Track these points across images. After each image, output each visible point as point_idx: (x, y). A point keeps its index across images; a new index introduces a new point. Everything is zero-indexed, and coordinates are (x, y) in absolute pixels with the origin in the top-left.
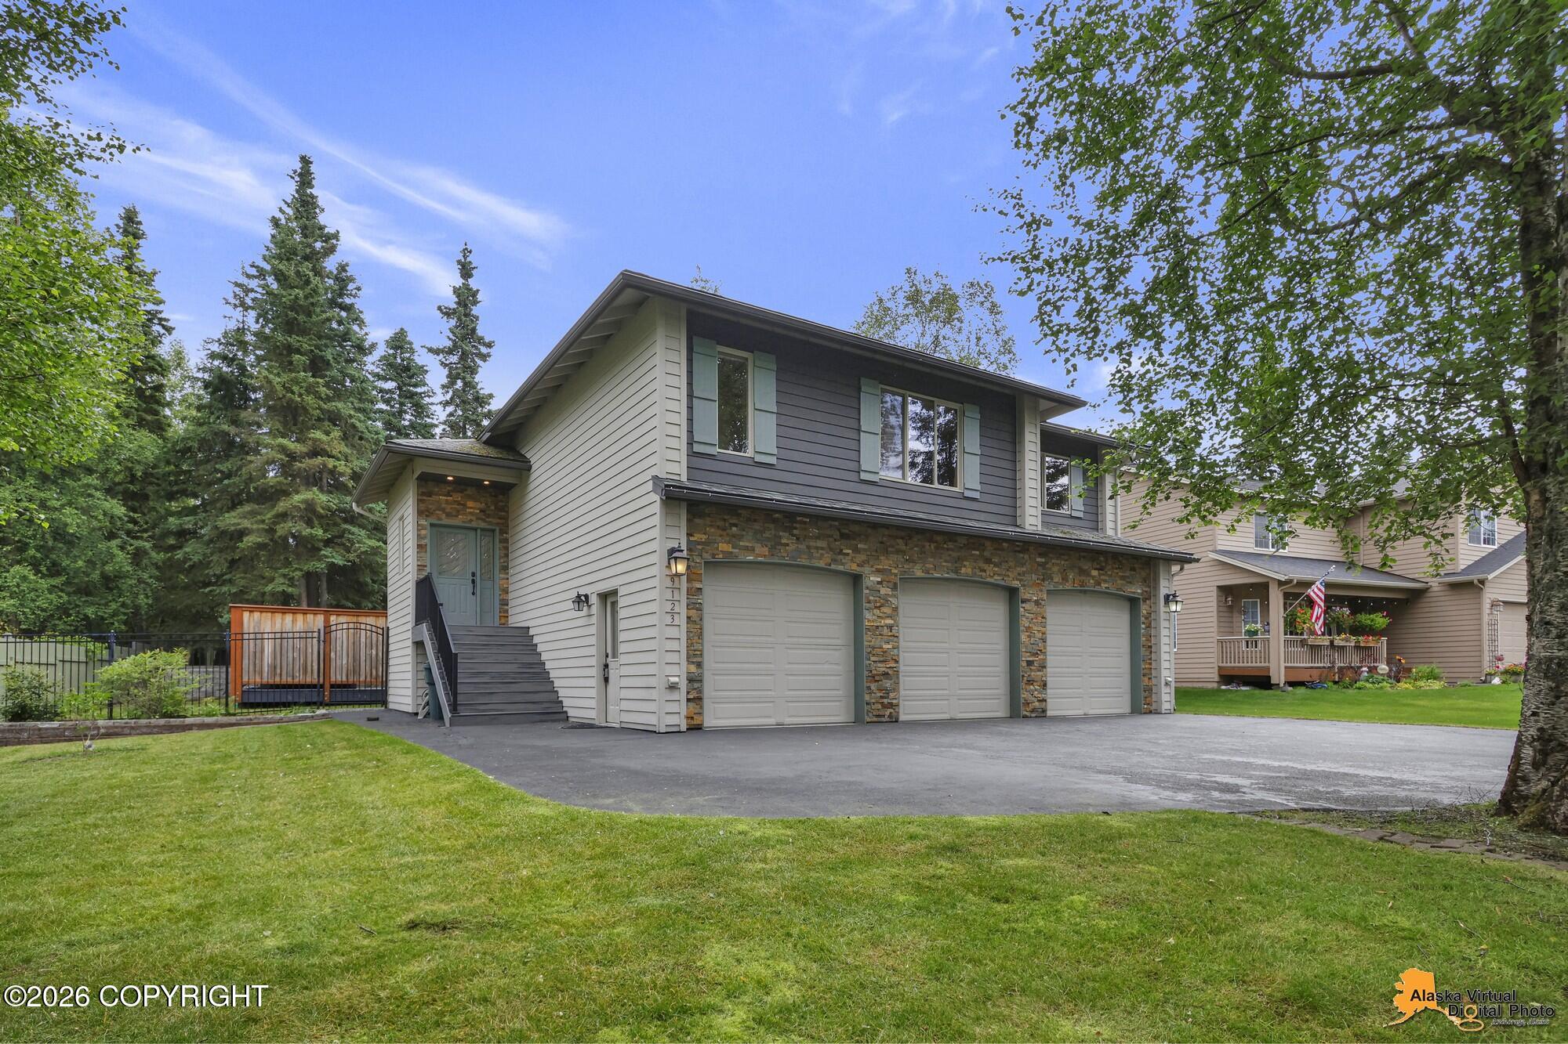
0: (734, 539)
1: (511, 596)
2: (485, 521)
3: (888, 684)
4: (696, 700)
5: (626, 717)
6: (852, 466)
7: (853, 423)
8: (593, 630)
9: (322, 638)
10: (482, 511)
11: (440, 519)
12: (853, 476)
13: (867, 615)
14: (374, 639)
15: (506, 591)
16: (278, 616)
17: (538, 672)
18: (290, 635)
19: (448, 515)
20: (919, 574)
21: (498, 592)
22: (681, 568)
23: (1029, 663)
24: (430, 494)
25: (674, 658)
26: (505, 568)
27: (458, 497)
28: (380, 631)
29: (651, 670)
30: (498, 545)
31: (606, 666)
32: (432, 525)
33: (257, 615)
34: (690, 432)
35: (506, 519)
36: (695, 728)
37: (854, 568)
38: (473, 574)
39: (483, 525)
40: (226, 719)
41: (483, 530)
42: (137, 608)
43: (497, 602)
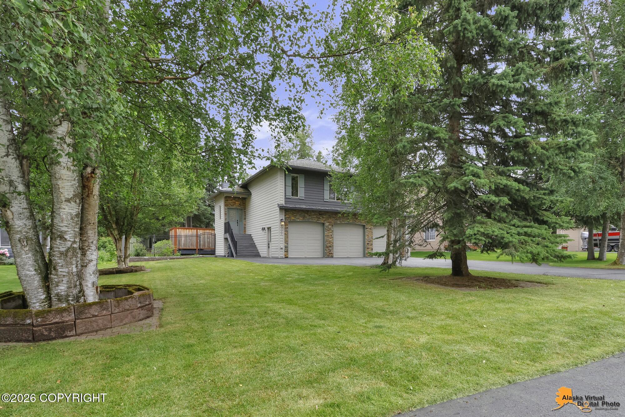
0: (295, 216)
3: (331, 248)
4: (287, 251)
5: (273, 255)
6: (322, 198)
7: (322, 188)
8: (266, 236)
9: (196, 236)
10: (239, 204)
11: (230, 207)
12: (322, 200)
13: (326, 232)
15: (245, 225)
16: (185, 230)
17: (253, 245)
18: (189, 235)
19: (232, 206)
20: (339, 222)
21: (243, 225)
22: (283, 223)
23: (368, 244)
24: (227, 201)
25: (282, 242)
26: (245, 219)
27: (234, 201)
28: (213, 234)
29: (277, 245)
30: (243, 213)
31: (269, 244)
32: (228, 208)
33: (180, 230)
34: (285, 193)
35: (245, 206)
36: (286, 257)
37: (322, 222)
38: (238, 221)
39: (240, 208)
43: (243, 228)
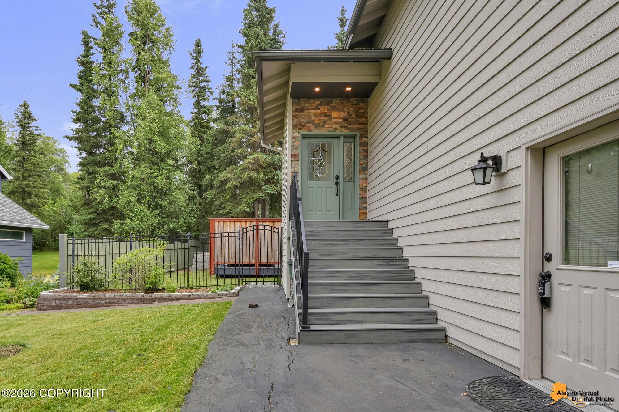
1: (369, 194)
2: (347, 128)
9: (241, 236)
10: (345, 119)
11: (310, 130)
14: (273, 237)
15: (364, 190)
16: (232, 223)
18: (227, 235)
19: (317, 126)
21: (358, 191)
24: (302, 110)
26: (364, 170)
27: (325, 109)
28: (277, 230)
30: (358, 148)
31: (546, 278)
32: (304, 137)
33: (222, 223)
35: (366, 124)
38: (337, 177)
39: (345, 132)
40: (186, 293)
41: (345, 137)
42: (190, 222)
43: (357, 200)
